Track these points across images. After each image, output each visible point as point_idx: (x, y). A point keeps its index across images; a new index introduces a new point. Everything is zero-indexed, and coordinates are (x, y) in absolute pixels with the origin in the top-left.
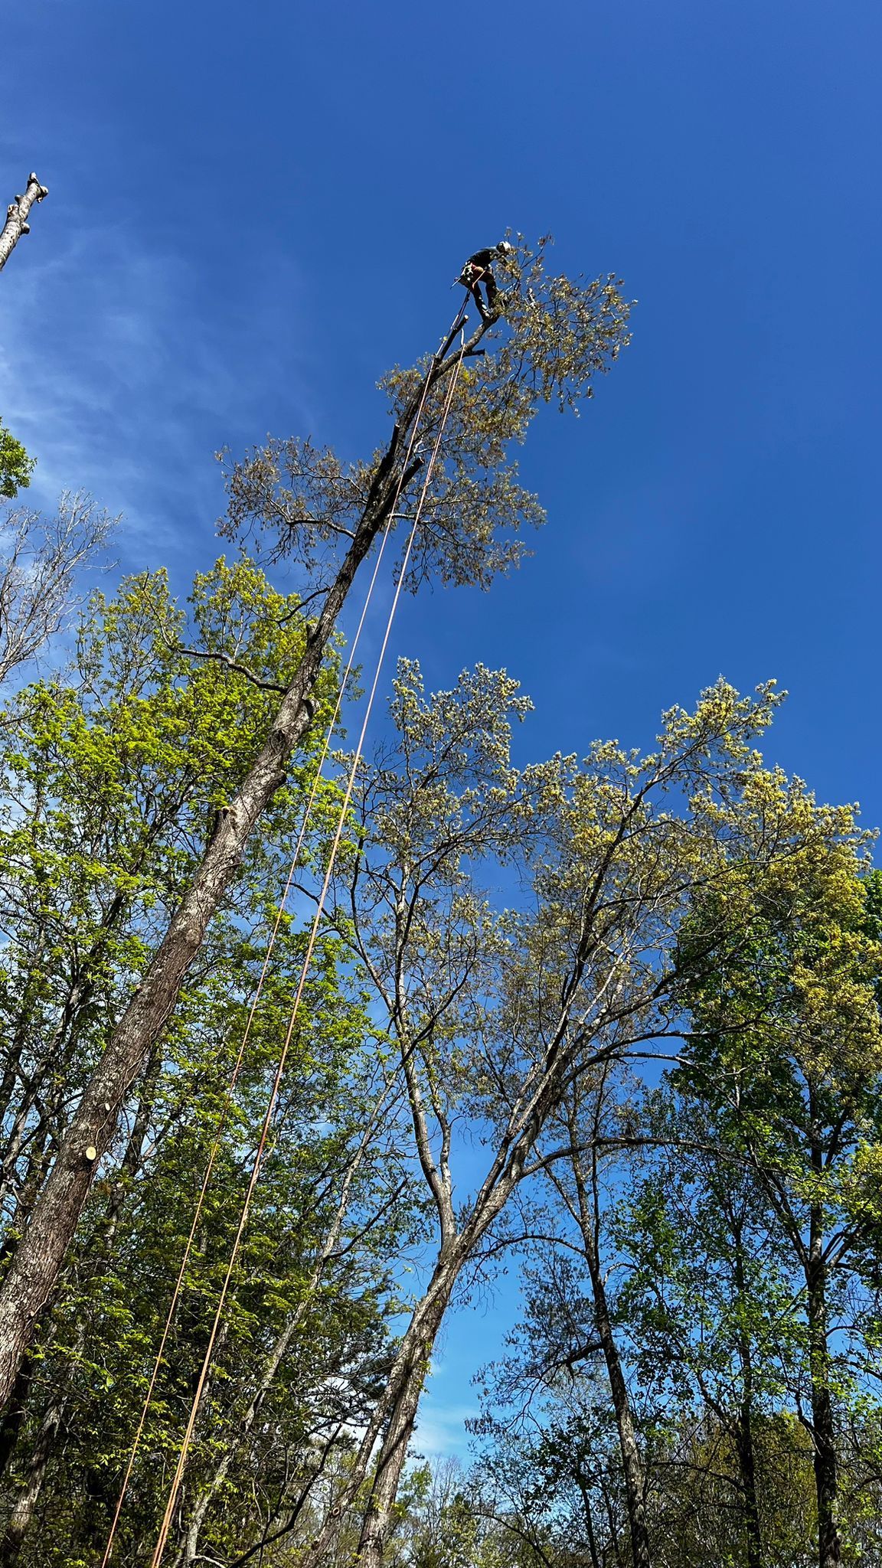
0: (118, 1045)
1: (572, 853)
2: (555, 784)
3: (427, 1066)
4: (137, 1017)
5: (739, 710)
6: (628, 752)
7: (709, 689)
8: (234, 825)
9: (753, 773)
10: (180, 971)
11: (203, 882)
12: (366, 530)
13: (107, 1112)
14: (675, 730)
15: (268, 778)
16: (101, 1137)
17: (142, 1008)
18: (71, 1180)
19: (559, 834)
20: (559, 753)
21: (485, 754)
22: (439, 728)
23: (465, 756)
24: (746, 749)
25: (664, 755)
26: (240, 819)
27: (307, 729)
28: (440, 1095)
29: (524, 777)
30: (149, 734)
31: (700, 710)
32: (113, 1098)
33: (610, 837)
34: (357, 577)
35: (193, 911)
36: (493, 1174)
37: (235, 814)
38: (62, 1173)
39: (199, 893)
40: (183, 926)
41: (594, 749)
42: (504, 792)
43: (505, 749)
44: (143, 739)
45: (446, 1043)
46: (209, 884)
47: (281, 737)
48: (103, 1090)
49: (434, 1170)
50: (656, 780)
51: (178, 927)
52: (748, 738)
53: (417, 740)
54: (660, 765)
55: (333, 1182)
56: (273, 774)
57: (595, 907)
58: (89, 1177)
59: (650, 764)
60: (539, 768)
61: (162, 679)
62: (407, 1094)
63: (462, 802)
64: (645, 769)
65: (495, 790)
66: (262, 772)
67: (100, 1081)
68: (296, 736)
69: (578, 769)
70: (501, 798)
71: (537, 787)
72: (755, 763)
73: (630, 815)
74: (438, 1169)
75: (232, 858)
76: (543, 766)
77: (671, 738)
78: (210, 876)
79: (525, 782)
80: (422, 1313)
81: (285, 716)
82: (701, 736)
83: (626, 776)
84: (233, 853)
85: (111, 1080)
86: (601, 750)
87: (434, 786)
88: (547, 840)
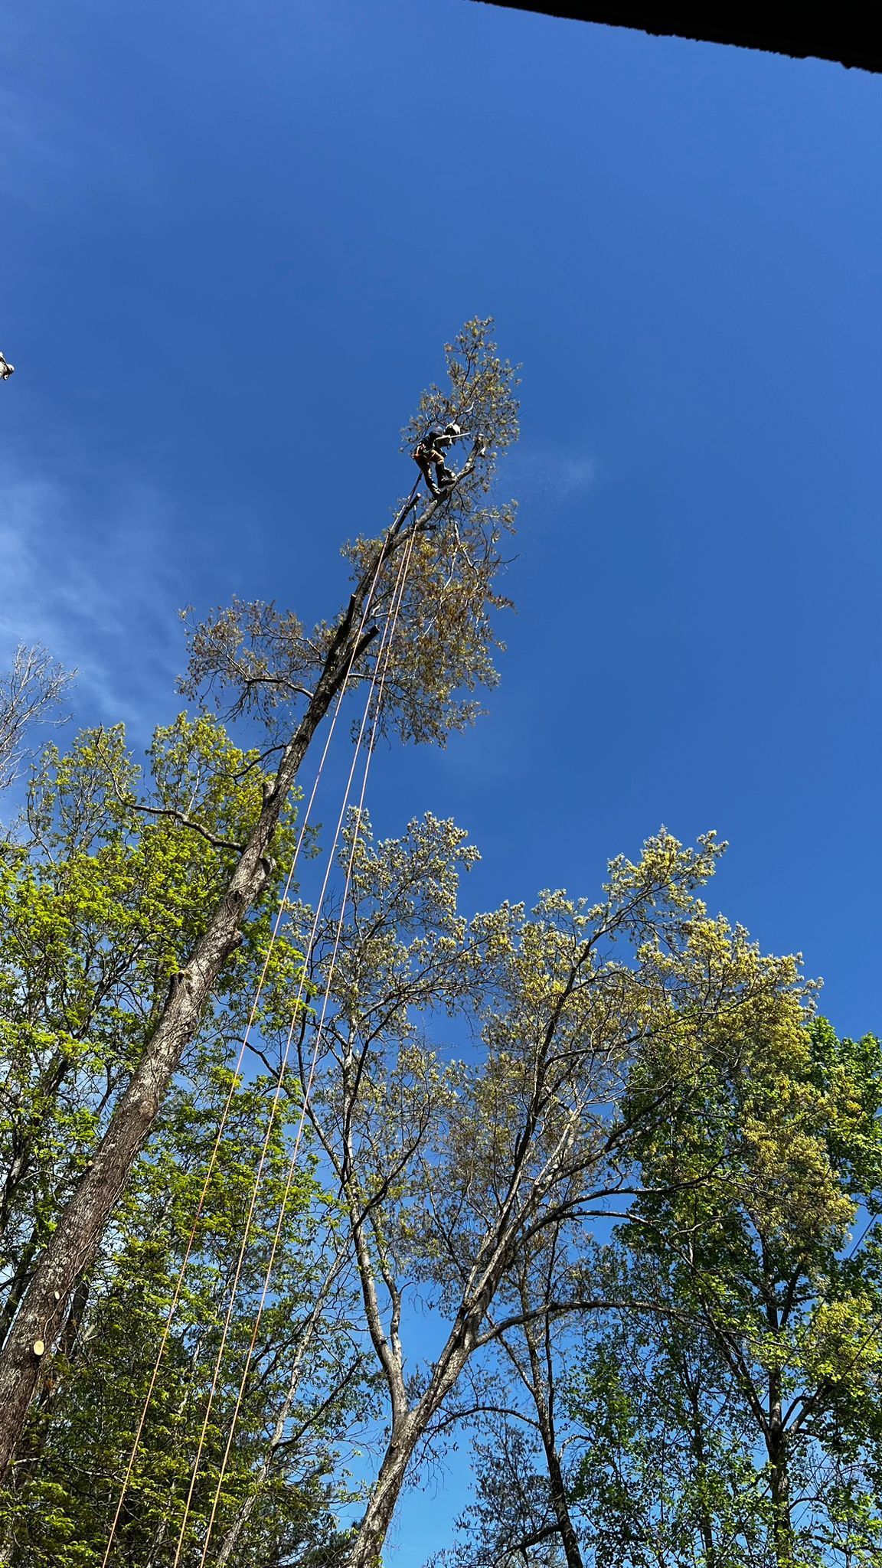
0: (69, 1227)
1: (519, 1003)
2: (503, 934)
3: (375, 1229)
4: (89, 1196)
5: (682, 859)
6: (576, 901)
7: (652, 839)
8: (190, 990)
9: (698, 923)
10: (133, 1146)
11: (158, 1051)
12: (324, 693)
13: (56, 1302)
14: (620, 879)
15: (224, 940)
16: (50, 1329)
17: (95, 1186)
18: (17, 1378)
19: (508, 986)
20: (507, 902)
21: (431, 902)
22: (386, 876)
23: (412, 904)
24: (691, 898)
25: (610, 904)
26: (195, 983)
27: (263, 887)
28: (389, 1260)
29: (473, 926)
30: (100, 894)
31: (644, 860)
32: (63, 1285)
33: (559, 986)
34: (314, 738)
35: (147, 1081)
36: (449, 1348)
37: (190, 978)
38: (7, 1371)
39: (153, 1063)
40: (136, 1098)
41: (543, 898)
42: (452, 942)
43: (452, 897)
44: (93, 899)
45: (393, 1203)
46: (164, 1052)
47: (237, 897)
48: (52, 1277)
49: (384, 1342)
50: (603, 930)
51: (132, 1098)
52: (692, 887)
53: (365, 888)
54: (607, 915)
55: (277, 1357)
56: (229, 936)
57: (547, 1060)
58: (36, 1373)
59: (598, 913)
60: (488, 917)
61: (113, 837)
62: (355, 1260)
63: (410, 952)
64: (592, 918)
65: (445, 940)
66: (218, 935)
67: (49, 1267)
68: (252, 896)
69: (527, 918)
70: (450, 947)
71: (485, 937)
72: (699, 913)
73: (579, 965)
74: (389, 1341)
75: (188, 1024)
76: (492, 916)
77: (617, 886)
78: (164, 1044)
79: (473, 930)
80: (376, 1505)
81: (242, 876)
82: (646, 885)
83: (574, 925)
84: (188, 1019)
85: (62, 1266)
86: (549, 900)
87: (383, 936)
88: (495, 989)
